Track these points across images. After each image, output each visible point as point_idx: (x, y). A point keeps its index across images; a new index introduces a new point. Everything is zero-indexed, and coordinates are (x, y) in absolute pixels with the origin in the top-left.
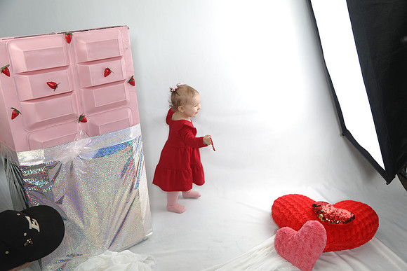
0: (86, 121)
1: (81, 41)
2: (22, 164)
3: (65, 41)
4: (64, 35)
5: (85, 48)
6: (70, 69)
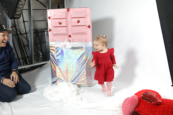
0: (71, 37)
1: (71, 11)
2: (50, 45)
4: (67, 9)
5: (72, 13)
6: (67, 20)
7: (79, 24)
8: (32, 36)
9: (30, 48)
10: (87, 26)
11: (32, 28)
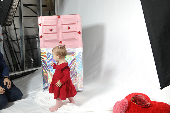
0: (62, 43)
2: (41, 51)
3: (58, 18)
4: (57, 16)
6: (58, 26)
8: (24, 43)
9: (21, 54)
11: (23, 35)
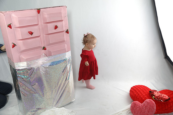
0: (46, 49)
1: (45, 13)
3: (37, 13)
4: (37, 10)
5: (46, 16)
7: (57, 30)
10: (65, 31)
